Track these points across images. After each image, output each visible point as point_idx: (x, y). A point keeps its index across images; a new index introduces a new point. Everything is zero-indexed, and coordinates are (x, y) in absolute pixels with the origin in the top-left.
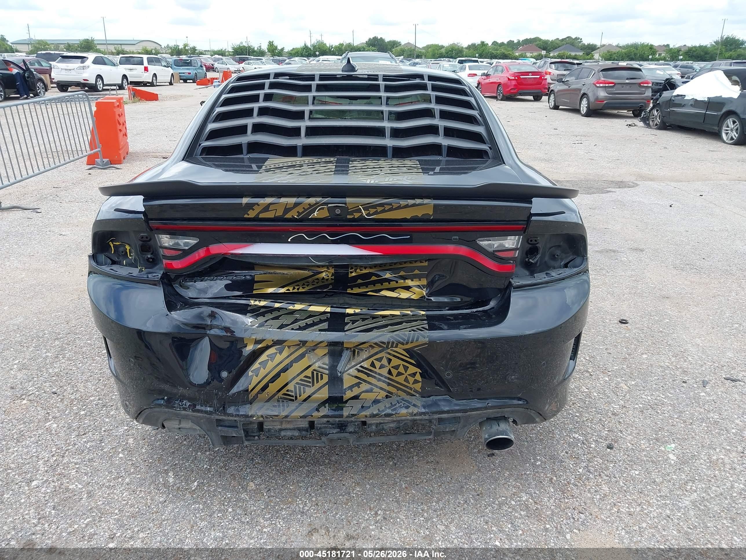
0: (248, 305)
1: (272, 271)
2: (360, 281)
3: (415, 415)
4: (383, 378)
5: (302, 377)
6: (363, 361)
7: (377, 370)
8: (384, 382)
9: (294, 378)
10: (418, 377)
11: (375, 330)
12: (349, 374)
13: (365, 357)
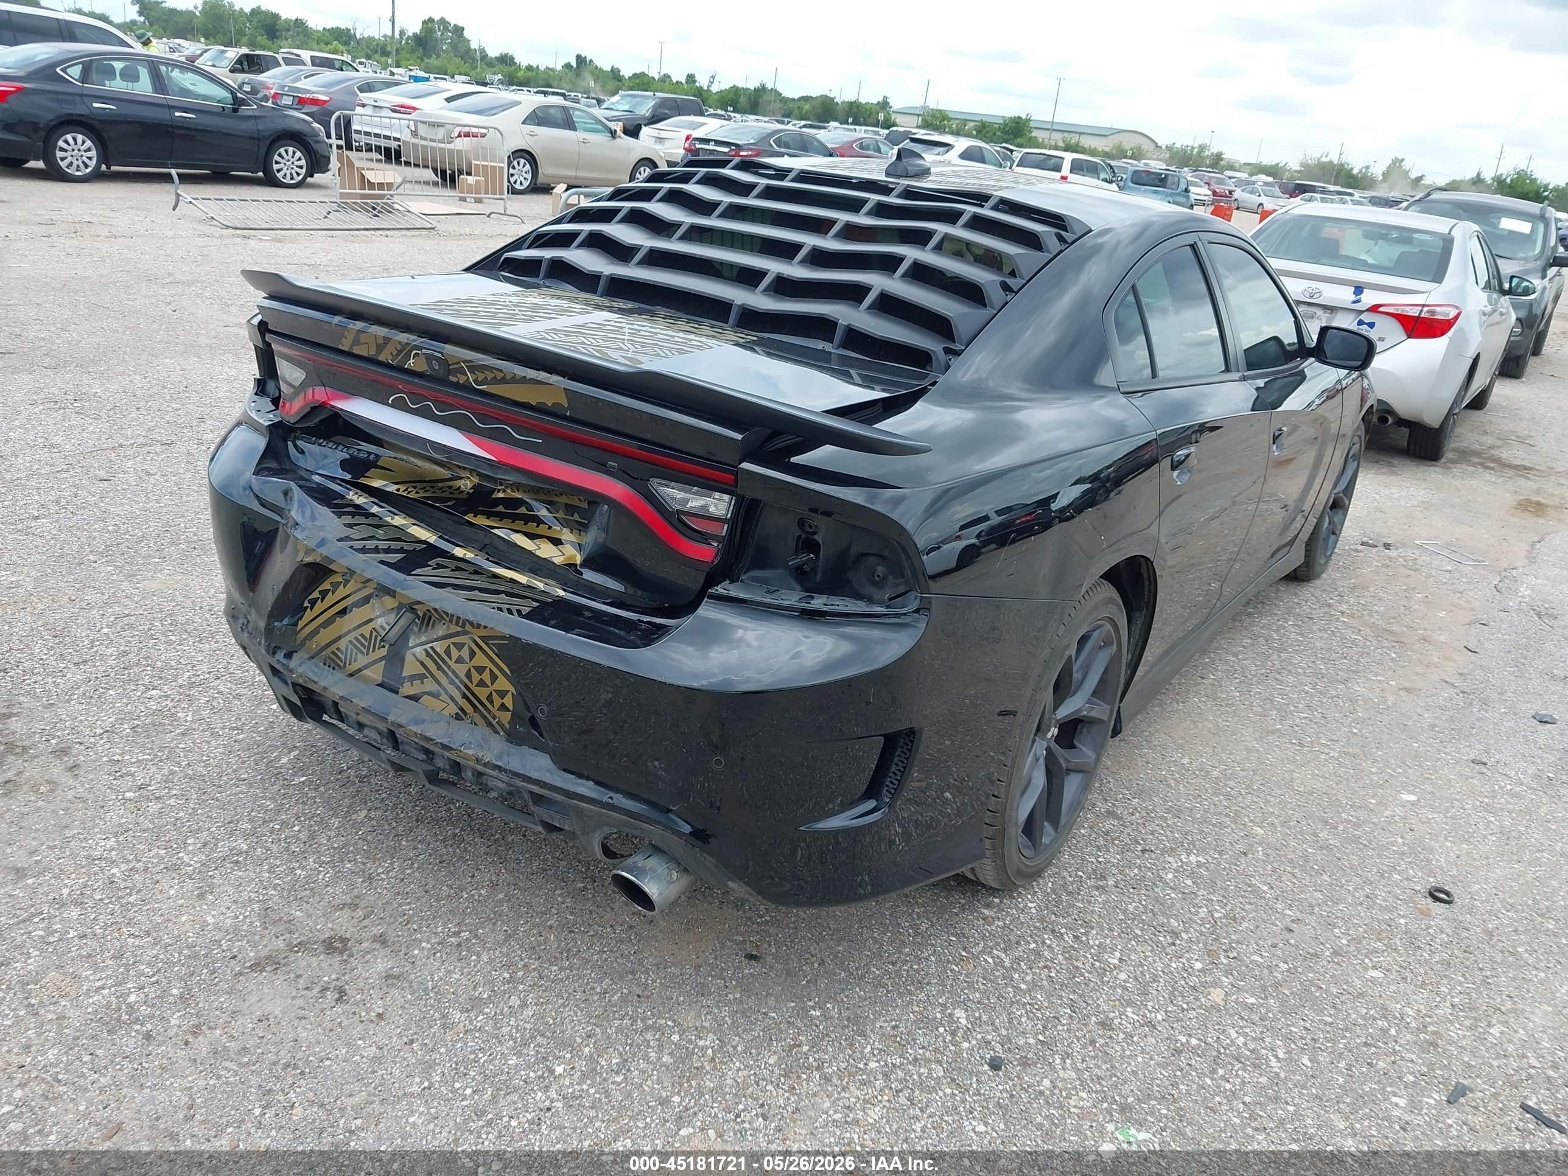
0: (343, 497)
1: (405, 457)
2: (501, 509)
3: (485, 765)
4: (457, 681)
5: (357, 633)
6: (436, 640)
7: (451, 663)
8: (458, 688)
9: (349, 632)
10: (508, 701)
11: (450, 589)
12: (414, 655)
13: (440, 633)
